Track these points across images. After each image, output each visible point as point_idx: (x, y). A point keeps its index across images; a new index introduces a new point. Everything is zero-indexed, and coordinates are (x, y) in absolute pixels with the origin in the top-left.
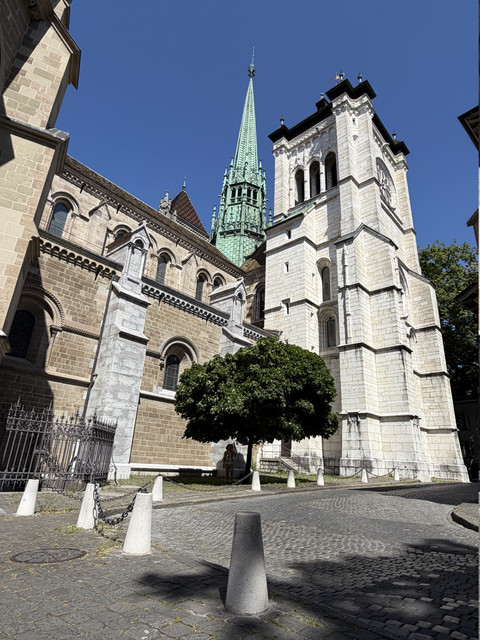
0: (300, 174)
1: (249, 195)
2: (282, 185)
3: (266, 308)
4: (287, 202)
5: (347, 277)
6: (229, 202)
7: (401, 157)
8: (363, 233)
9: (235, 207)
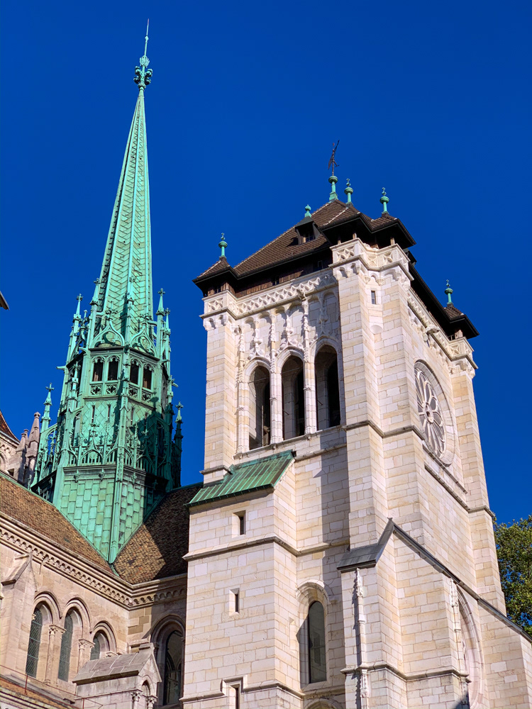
0: (261, 377)
1: (134, 378)
2: (223, 398)
3: (188, 692)
4: (234, 438)
5: (364, 647)
6: (86, 390)
7: (462, 346)
8: (393, 543)
9: (102, 409)
